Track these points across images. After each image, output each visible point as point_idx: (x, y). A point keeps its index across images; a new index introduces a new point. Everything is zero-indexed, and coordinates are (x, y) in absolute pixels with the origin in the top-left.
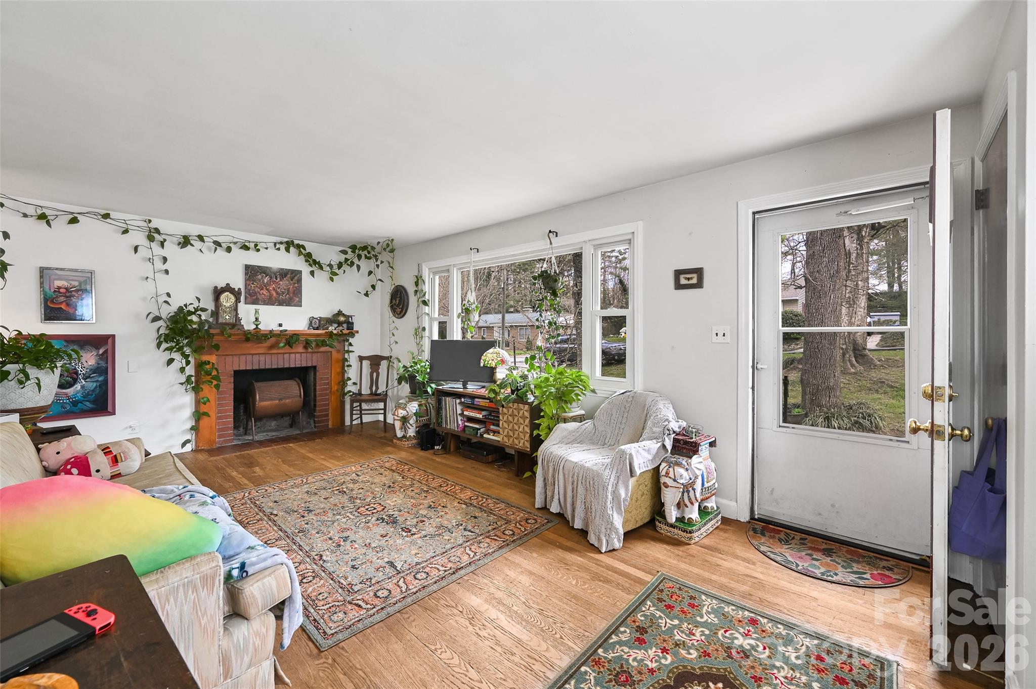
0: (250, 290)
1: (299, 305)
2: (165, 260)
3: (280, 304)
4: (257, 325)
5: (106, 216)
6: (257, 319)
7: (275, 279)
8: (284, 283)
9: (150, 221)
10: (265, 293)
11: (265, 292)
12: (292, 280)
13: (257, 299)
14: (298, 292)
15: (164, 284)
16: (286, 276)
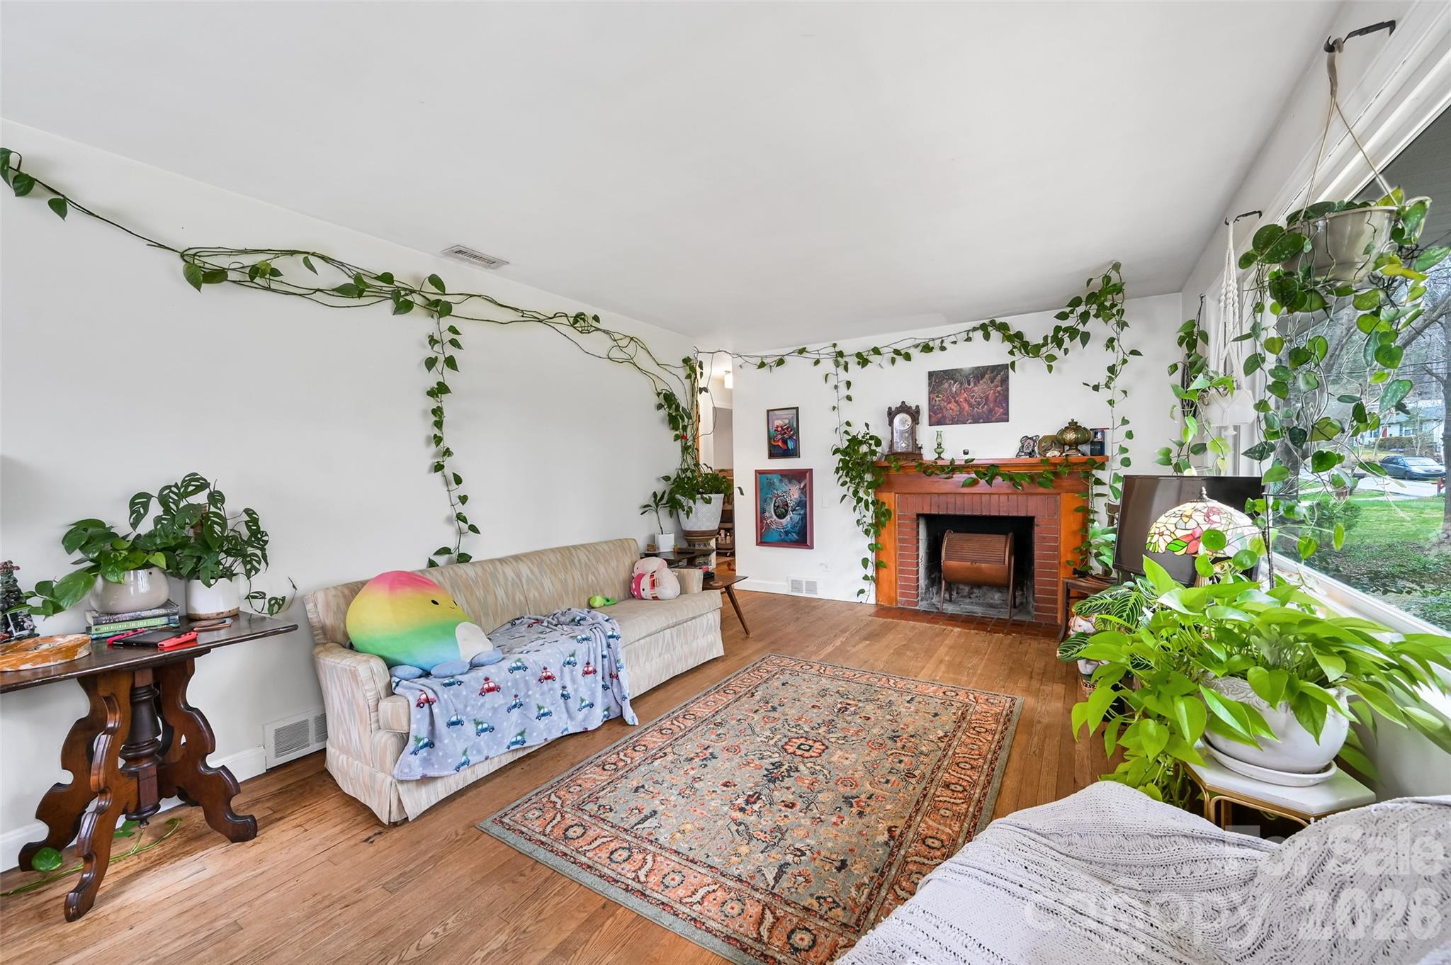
0: (934, 406)
1: (1005, 418)
2: (849, 384)
3: (975, 421)
4: (939, 454)
5: (802, 351)
6: (939, 445)
7: (967, 385)
8: (980, 389)
9: (835, 345)
10: (953, 407)
11: (953, 405)
12: (992, 382)
13: (944, 417)
14: (1003, 398)
15: (848, 411)
16: (982, 377)
